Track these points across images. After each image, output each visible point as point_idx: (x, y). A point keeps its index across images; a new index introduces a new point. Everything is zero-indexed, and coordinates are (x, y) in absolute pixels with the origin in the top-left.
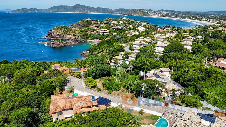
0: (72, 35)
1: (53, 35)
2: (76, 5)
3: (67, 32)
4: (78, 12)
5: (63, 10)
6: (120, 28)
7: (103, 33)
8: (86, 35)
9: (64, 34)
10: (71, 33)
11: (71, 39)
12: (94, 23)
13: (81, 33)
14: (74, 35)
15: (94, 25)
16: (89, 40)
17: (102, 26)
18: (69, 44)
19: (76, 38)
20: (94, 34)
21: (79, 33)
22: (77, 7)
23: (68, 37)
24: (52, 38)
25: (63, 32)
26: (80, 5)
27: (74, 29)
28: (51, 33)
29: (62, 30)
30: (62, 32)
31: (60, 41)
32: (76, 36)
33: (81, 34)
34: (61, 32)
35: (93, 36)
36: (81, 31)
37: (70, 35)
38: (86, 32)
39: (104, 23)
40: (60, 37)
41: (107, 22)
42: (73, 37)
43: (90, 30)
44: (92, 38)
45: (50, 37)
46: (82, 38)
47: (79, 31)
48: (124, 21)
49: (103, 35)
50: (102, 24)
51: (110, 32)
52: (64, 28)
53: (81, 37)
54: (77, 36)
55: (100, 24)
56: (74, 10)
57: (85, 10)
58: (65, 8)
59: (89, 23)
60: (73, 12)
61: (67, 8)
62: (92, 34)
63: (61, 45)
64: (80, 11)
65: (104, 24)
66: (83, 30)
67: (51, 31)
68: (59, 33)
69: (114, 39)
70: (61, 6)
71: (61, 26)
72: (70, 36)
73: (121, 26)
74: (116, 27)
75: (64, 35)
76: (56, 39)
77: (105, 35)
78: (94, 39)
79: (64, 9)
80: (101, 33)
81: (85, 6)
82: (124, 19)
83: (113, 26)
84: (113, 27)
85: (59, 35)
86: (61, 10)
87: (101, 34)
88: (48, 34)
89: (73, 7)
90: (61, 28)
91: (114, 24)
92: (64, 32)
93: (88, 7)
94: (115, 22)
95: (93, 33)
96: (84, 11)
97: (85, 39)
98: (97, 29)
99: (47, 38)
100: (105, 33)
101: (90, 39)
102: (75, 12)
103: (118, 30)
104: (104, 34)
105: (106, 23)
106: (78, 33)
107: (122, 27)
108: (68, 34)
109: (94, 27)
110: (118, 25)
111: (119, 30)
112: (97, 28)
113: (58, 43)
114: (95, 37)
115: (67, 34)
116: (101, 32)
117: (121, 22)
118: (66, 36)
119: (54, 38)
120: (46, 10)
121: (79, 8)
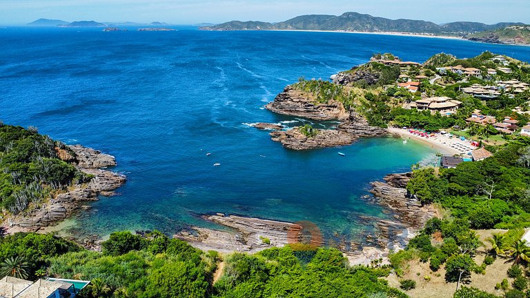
0: (342, 106)
1: (289, 102)
2: (347, 14)
3: (329, 97)
4: (349, 30)
5: (317, 25)
6: (490, 91)
7: (439, 109)
8: (383, 111)
9: (320, 104)
10: (340, 100)
11: (336, 119)
12: (409, 74)
13: (368, 106)
14: (348, 109)
15: (410, 80)
16: (392, 130)
17: (432, 82)
18: (334, 141)
19: (351, 119)
20: (409, 113)
21: (364, 103)
22: (350, 18)
23: (330, 114)
24: (287, 113)
25: (319, 97)
26: (356, 14)
27: (348, 88)
28: (286, 97)
29: (316, 93)
30: (316, 97)
31: (309, 130)
32: (354, 114)
33: (370, 110)
34: (312, 97)
35: (405, 116)
36: (369, 97)
37: (336, 107)
38: (383, 101)
39: (438, 73)
40: (308, 112)
41: (448, 72)
42: (344, 115)
43: (396, 96)
44: (401, 124)
45: (281, 108)
46: (372, 122)
47: (363, 97)
48: (500, 69)
49: (438, 116)
50: (433, 75)
51: (460, 106)
52: (322, 87)
53: (369, 117)
54: (356, 115)
55: (427, 75)
56: (341, 26)
57: (368, 26)
58: (320, 20)
59: (393, 74)
60: (338, 31)
61: (324, 21)
62: (403, 112)
63: (311, 142)
64: (355, 29)
65: (438, 77)
66: (375, 93)
67: (286, 91)
68: (306, 100)
69: (514, 165)
70: (313, 16)
71: (314, 79)
72: (336, 111)
73: (494, 87)
74: (478, 89)
75: (319, 107)
76: (296, 114)
77: (445, 117)
78: (408, 127)
79: (319, 23)
80: (433, 109)
81: (367, 16)
82: (497, 62)
83: (466, 86)
84: (467, 90)
85: (307, 105)
86: (312, 25)
87: (433, 113)
88: (277, 100)
89: (340, 18)
90: (314, 85)
91: (472, 79)
92: (321, 97)
93: (374, 19)
94: (471, 71)
95: (406, 106)
96: (363, 27)
97: (379, 125)
98: (418, 95)
99: (274, 109)
100: (445, 108)
101: (395, 126)
102: (343, 31)
103: (483, 99)
104: (442, 113)
105: (444, 75)
106: (360, 104)
107: (496, 90)
108: (330, 104)
109: (410, 86)
110: (482, 83)
111: (487, 99)
112: (419, 90)
113: (303, 136)
114: (412, 123)
115: (327, 103)
116: (432, 106)
117: (492, 72)
118: (325, 108)
119: (291, 111)
120: (279, 25)
121: (352, 21)
